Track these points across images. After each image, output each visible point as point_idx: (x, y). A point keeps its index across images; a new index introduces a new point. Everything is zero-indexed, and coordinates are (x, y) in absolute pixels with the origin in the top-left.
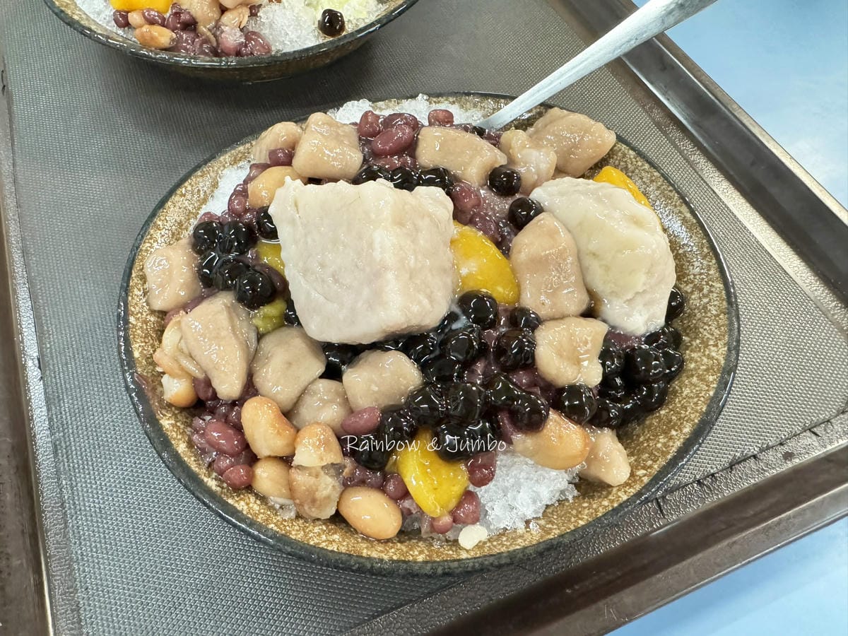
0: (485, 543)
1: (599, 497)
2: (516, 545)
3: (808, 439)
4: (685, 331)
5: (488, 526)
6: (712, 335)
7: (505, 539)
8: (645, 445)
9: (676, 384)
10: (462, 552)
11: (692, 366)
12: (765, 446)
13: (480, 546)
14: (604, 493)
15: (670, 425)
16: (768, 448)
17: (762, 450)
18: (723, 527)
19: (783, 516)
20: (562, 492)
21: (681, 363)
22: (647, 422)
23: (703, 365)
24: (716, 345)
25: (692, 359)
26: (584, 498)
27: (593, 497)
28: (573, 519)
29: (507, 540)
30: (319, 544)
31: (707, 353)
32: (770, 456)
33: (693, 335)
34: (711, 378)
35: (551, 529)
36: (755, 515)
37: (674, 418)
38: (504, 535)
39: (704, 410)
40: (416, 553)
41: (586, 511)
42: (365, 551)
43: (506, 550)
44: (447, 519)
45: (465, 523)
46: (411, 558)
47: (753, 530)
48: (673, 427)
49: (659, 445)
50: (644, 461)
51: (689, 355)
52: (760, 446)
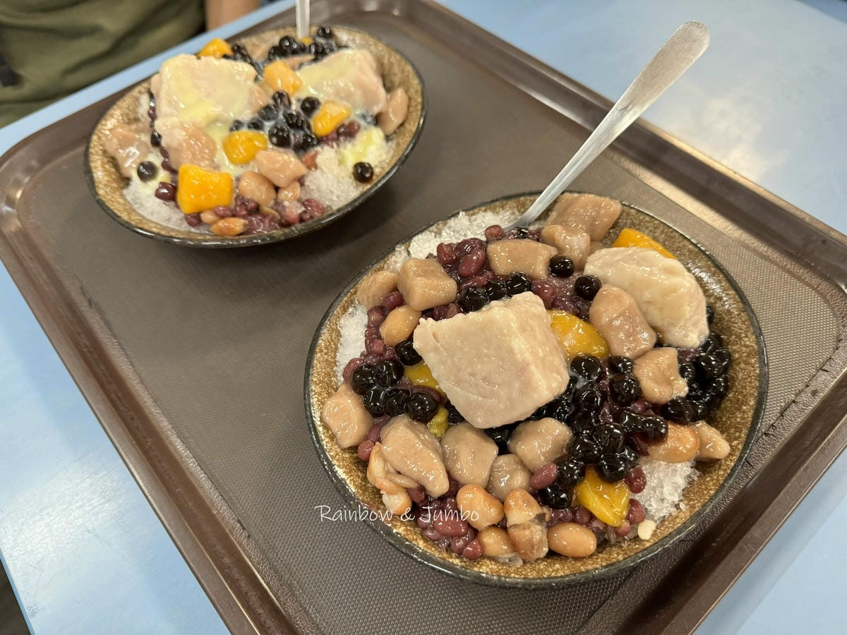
0: (655, 531)
1: (715, 470)
2: (677, 524)
3: (823, 377)
4: (721, 331)
5: (652, 518)
6: (741, 329)
7: (667, 523)
8: (729, 422)
9: (731, 372)
10: (645, 543)
11: (737, 356)
12: (797, 392)
13: (654, 534)
14: (717, 466)
15: (739, 404)
16: (800, 392)
17: (797, 395)
18: (795, 459)
19: (829, 437)
20: (689, 476)
21: (729, 355)
22: (723, 406)
23: (744, 353)
24: (747, 336)
25: (735, 351)
26: (705, 475)
27: (710, 472)
28: (705, 492)
29: (669, 523)
30: (550, 575)
31: (743, 343)
32: (804, 398)
33: (729, 334)
34: (753, 361)
35: (694, 504)
36: (812, 443)
37: (740, 397)
38: (664, 520)
39: (757, 384)
40: (615, 555)
41: (711, 483)
42: (582, 568)
43: (673, 530)
44: (626, 525)
45: (638, 523)
46: (615, 560)
47: (814, 455)
48: (742, 404)
49: (738, 420)
50: (732, 434)
51: (732, 349)
52: (794, 392)
